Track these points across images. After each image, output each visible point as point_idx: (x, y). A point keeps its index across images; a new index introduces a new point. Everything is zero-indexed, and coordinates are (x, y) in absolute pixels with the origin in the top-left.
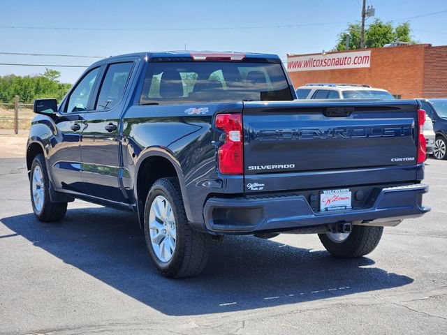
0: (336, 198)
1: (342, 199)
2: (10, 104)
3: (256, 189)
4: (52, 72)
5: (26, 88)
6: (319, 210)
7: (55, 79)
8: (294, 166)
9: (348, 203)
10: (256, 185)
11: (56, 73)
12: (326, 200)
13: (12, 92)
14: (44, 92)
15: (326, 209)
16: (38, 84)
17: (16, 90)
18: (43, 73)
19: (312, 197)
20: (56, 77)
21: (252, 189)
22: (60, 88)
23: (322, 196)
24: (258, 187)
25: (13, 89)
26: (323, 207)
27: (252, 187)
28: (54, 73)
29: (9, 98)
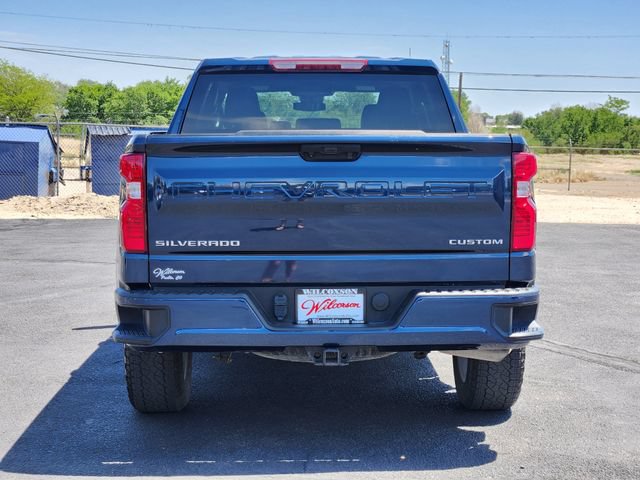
0: (331, 305)
1: (343, 305)
2: (554, 147)
3: (170, 278)
4: (617, 102)
5: (578, 124)
6: (295, 323)
7: (621, 112)
8: (238, 243)
9: (358, 314)
10: (170, 271)
11: (623, 102)
12: (309, 305)
13: (558, 129)
14: (603, 130)
15: (310, 322)
16: (595, 119)
17: (564, 128)
18: (604, 103)
19: (276, 298)
20: (622, 109)
21: (163, 277)
22: (627, 125)
23: (301, 299)
24: (174, 275)
25: (560, 126)
26: (302, 316)
27: (164, 274)
28: (620, 103)
29: (552, 139)
